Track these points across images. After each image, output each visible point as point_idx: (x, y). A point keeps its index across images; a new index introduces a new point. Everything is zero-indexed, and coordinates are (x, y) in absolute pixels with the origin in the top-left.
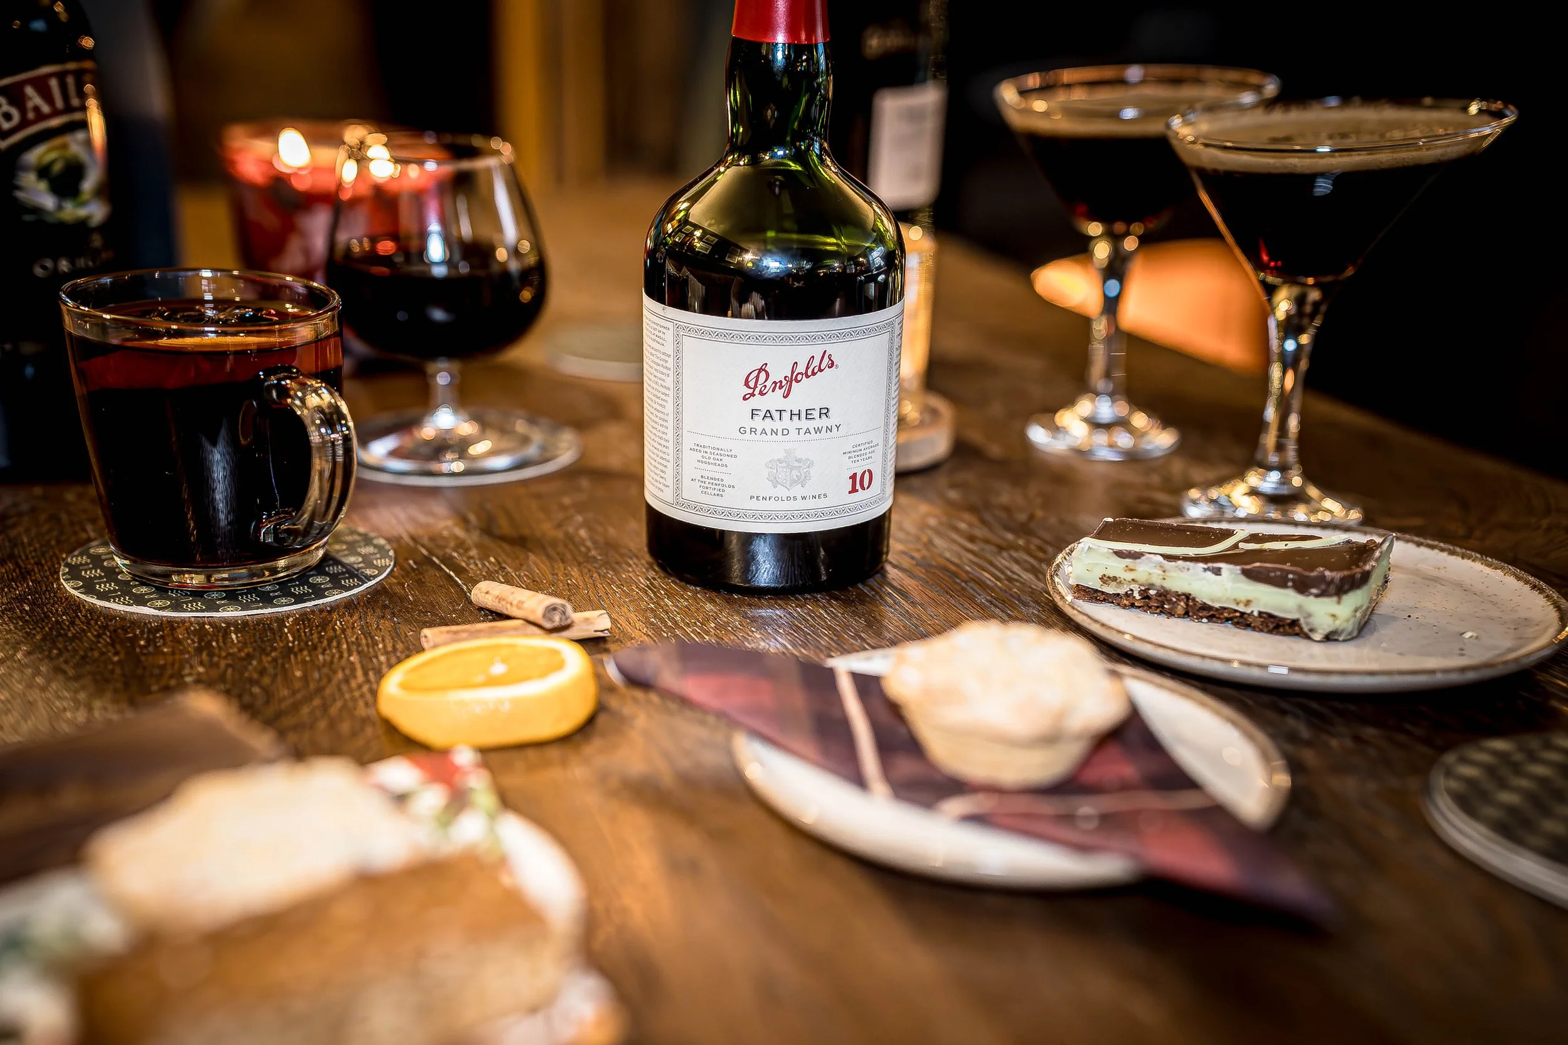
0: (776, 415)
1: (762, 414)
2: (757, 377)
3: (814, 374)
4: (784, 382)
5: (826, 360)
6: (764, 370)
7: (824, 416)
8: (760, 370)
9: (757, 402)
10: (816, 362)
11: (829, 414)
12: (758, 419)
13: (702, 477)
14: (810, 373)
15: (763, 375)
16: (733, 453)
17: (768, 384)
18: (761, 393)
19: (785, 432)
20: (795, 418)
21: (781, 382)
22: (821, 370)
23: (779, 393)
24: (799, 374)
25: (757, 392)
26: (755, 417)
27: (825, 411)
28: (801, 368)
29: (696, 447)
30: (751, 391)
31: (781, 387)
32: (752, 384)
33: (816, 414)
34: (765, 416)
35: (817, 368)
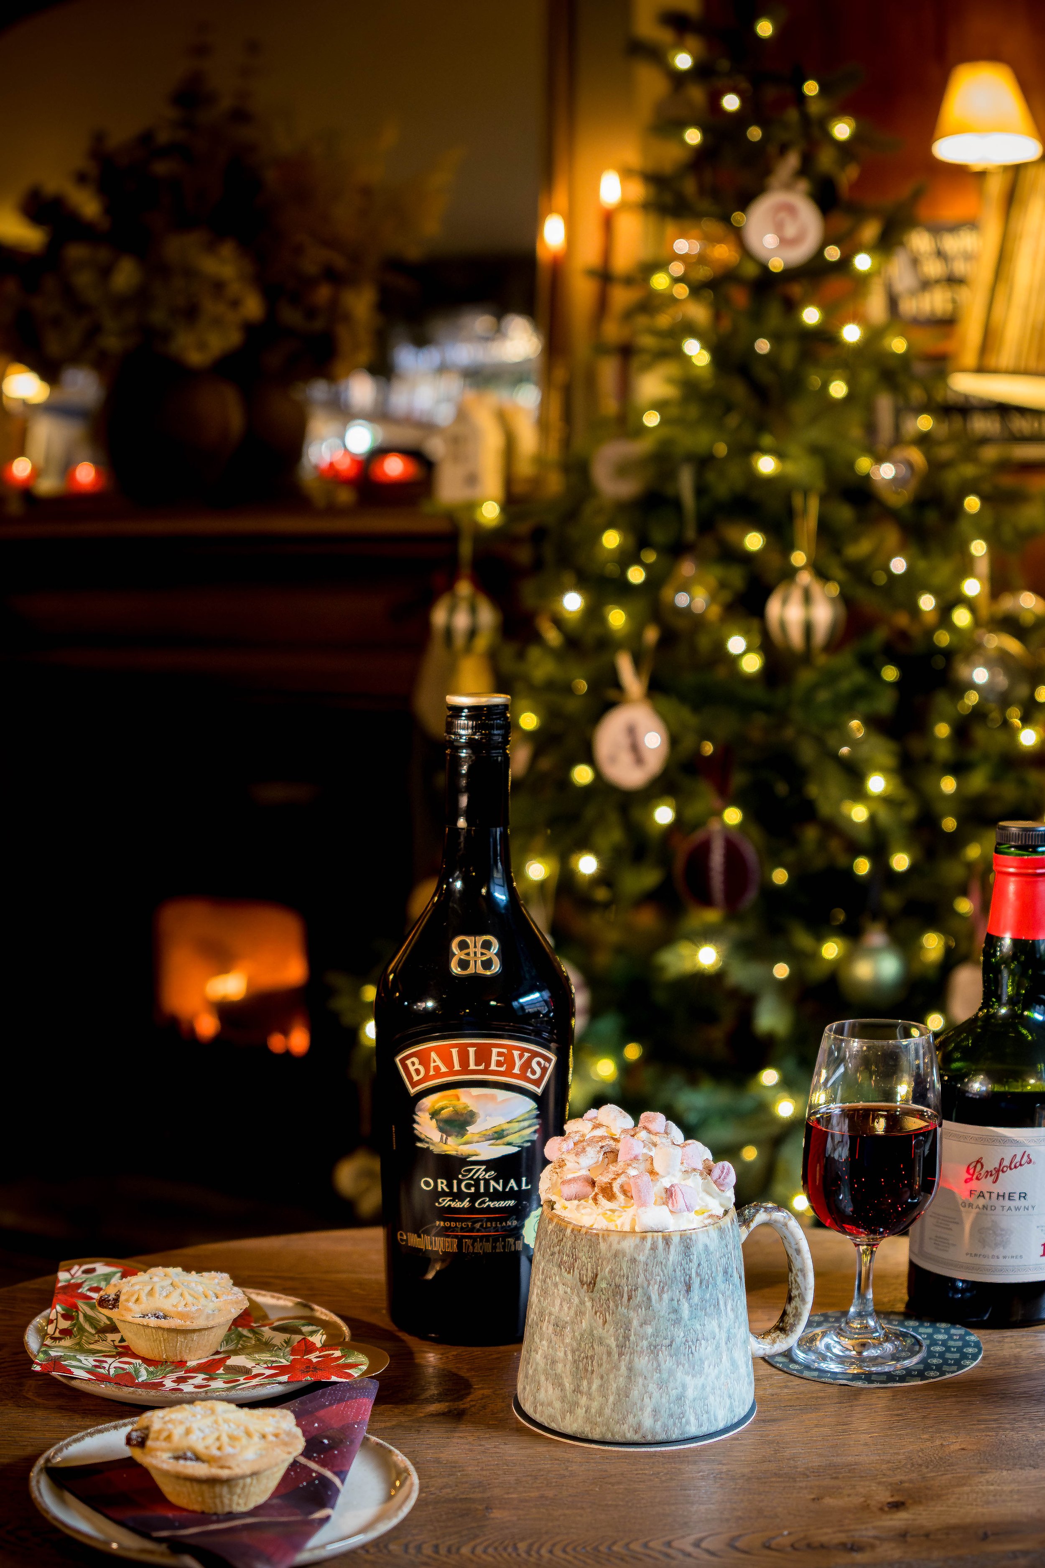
0: (987, 1195)
1: (977, 1194)
2: (975, 1167)
3: (1015, 1167)
4: (994, 1172)
5: (1025, 1158)
6: (980, 1162)
7: (1022, 1199)
8: (978, 1162)
9: (974, 1184)
10: (1018, 1159)
11: (1027, 1197)
12: (974, 1197)
13: (936, 1237)
14: (1013, 1166)
15: (979, 1166)
16: (956, 1221)
17: (983, 1172)
18: (977, 1179)
19: (993, 1208)
20: (1001, 1198)
21: (991, 1171)
22: (1021, 1165)
23: (990, 1179)
24: (1004, 1166)
25: (975, 1177)
26: (972, 1195)
27: (1023, 1195)
28: (1006, 1163)
29: (933, 1215)
30: (970, 1176)
31: (991, 1175)
32: (971, 1171)
33: (1016, 1196)
34: (979, 1196)
35: (1018, 1164)
